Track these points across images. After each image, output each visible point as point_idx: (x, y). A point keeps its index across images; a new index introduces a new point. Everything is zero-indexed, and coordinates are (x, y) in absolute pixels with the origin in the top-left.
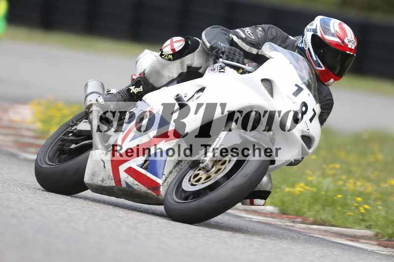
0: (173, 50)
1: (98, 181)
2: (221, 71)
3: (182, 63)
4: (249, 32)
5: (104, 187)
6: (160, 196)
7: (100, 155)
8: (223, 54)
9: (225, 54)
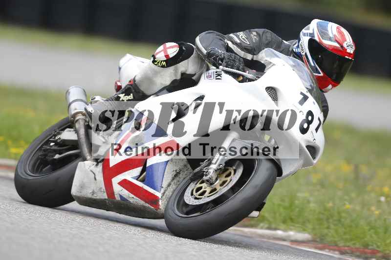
0: (167, 56)
1: (87, 193)
2: (217, 78)
3: (176, 70)
4: (243, 37)
5: (95, 200)
6: (159, 210)
7: (90, 167)
8: (222, 61)
9: (224, 61)
